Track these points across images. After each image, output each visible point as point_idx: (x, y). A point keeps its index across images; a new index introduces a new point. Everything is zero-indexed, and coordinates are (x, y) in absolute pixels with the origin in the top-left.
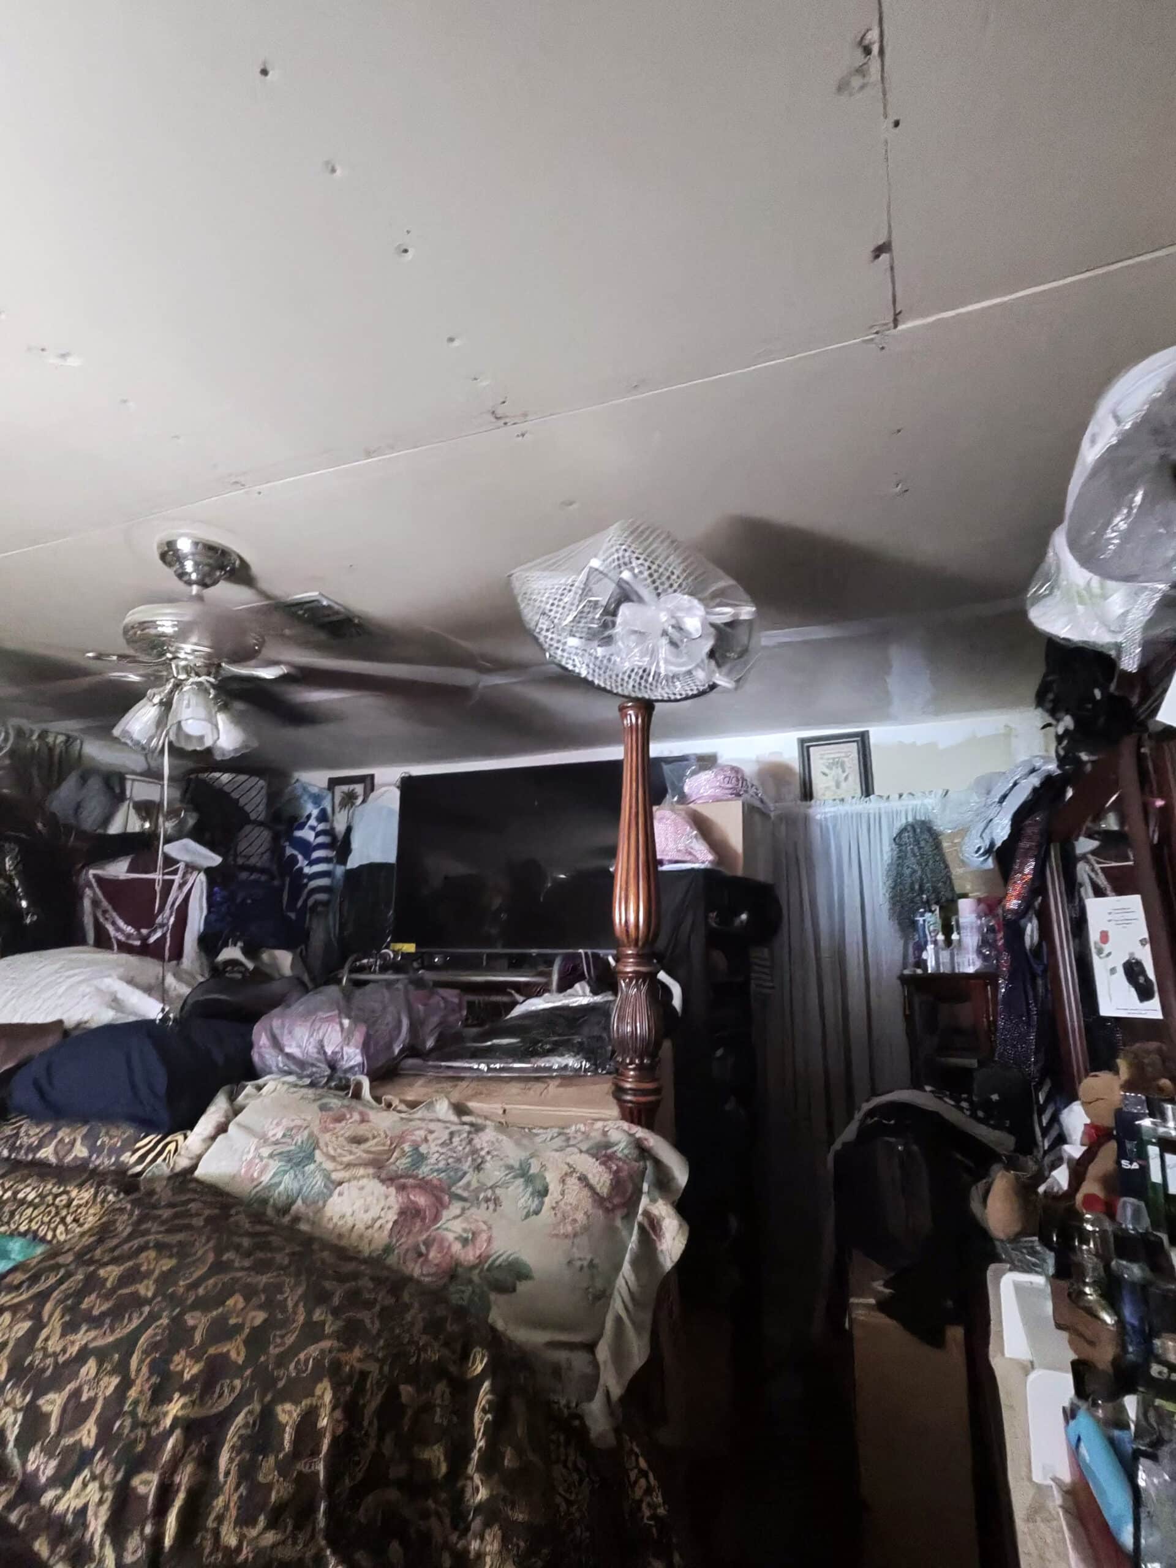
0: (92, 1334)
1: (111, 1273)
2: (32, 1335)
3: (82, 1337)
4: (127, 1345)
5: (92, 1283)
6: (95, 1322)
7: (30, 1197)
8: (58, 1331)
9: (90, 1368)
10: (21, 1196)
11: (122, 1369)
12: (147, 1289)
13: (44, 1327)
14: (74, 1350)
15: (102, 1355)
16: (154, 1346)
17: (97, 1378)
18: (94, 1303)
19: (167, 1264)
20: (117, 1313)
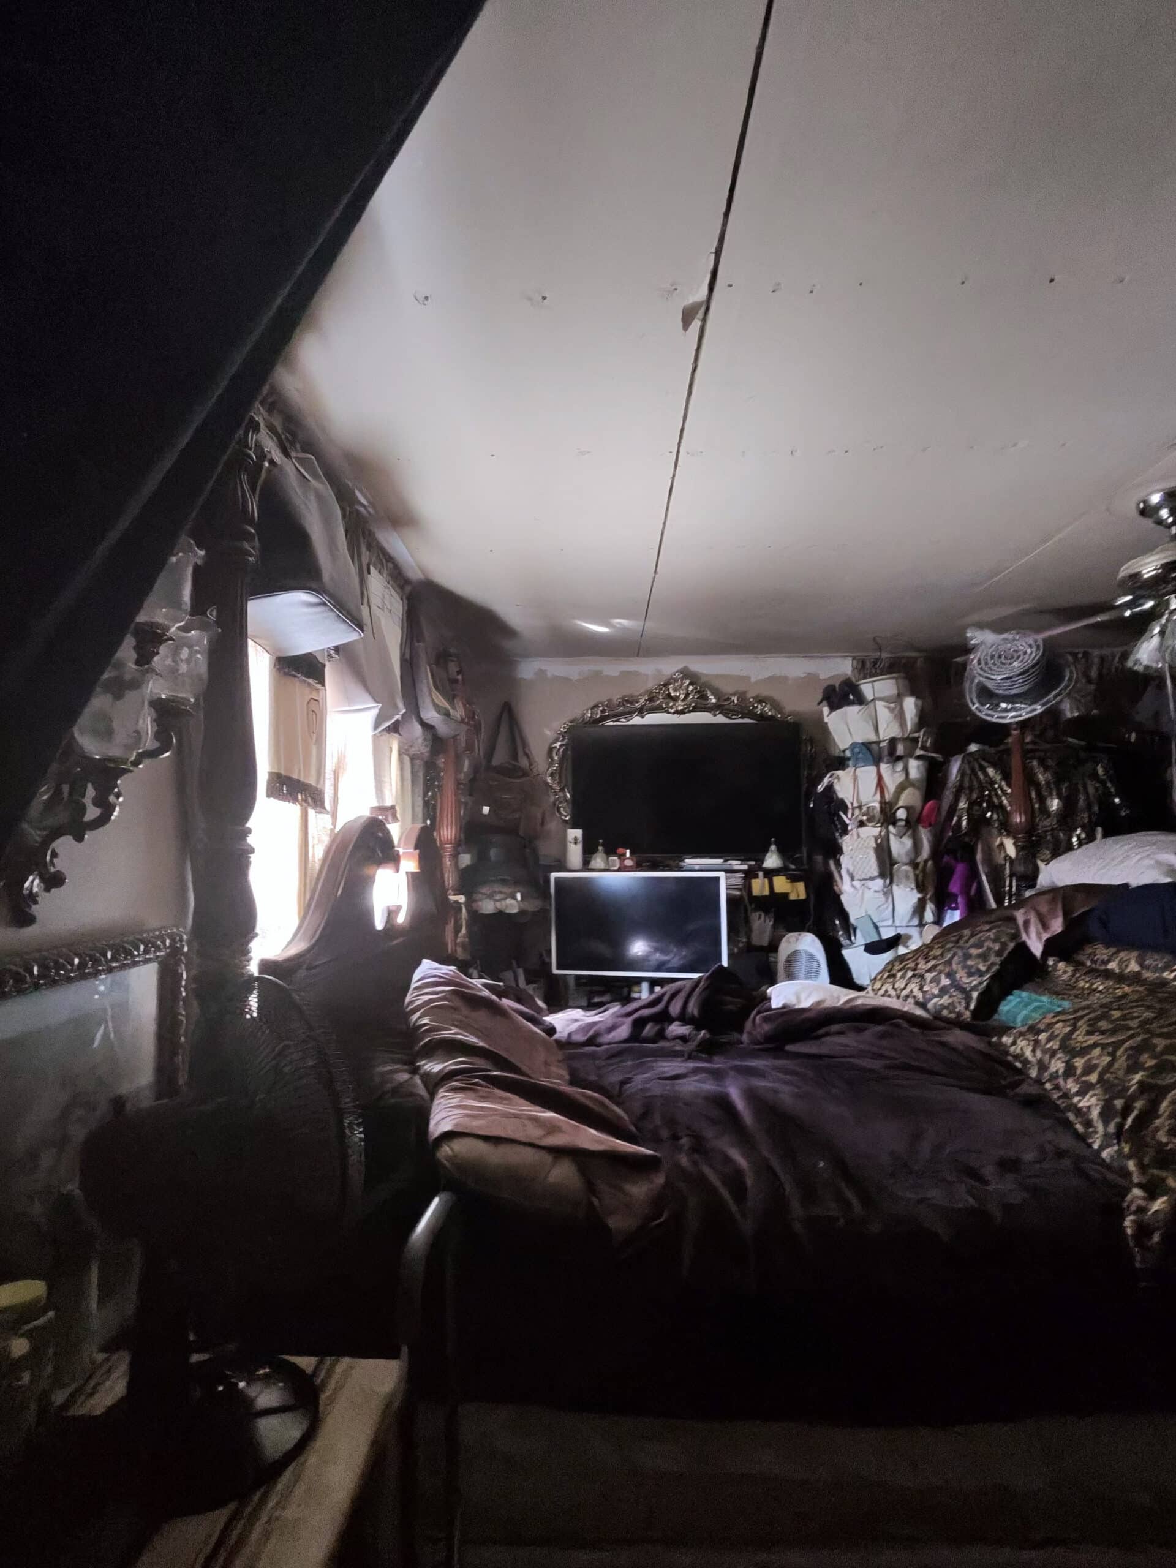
0: (1101, 1037)
1: (1116, 1014)
2: (1072, 1032)
3: (1095, 1038)
4: (1117, 1045)
5: (1105, 1016)
6: (1103, 1033)
7: (1101, 988)
8: (1084, 1032)
9: (1097, 1052)
10: (1095, 986)
11: (1113, 1054)
12: (1134, 1024)
13: (1076, 1031)
14: (1091, 1042)
15: (1104, 1046)
16: (1131, 1048)
17: (1100, 1056)
18: (1103, 1025)
19: (1148, 1015)
20: (1113, 1032)
